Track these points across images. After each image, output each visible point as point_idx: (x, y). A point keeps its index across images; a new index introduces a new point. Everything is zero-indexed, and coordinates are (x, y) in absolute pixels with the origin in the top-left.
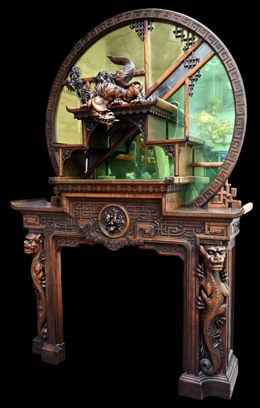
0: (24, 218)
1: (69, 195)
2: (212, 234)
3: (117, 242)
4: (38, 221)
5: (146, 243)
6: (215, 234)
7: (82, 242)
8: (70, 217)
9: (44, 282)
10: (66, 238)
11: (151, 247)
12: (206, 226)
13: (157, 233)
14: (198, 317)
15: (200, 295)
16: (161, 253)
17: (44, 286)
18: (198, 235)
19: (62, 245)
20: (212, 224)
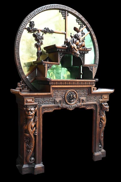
0: (25, 100)
1: (54, 86)
2: (104, 99)
3: (73, 106)
4: (34, 101)
5: (84, 105)
6: (105, 99)
7: (56, 109)
8: (52, 97)
9: (36, 132)
10: (48, 108)
11: (84, 107)
12: (103, 97)
13: (87, 101)
14: (99, 130)
15: (101, 121)
16: (87, 108)
17: (36, 134)
18: (100, 100)
19: (45, 111)
20: (104, 95)
